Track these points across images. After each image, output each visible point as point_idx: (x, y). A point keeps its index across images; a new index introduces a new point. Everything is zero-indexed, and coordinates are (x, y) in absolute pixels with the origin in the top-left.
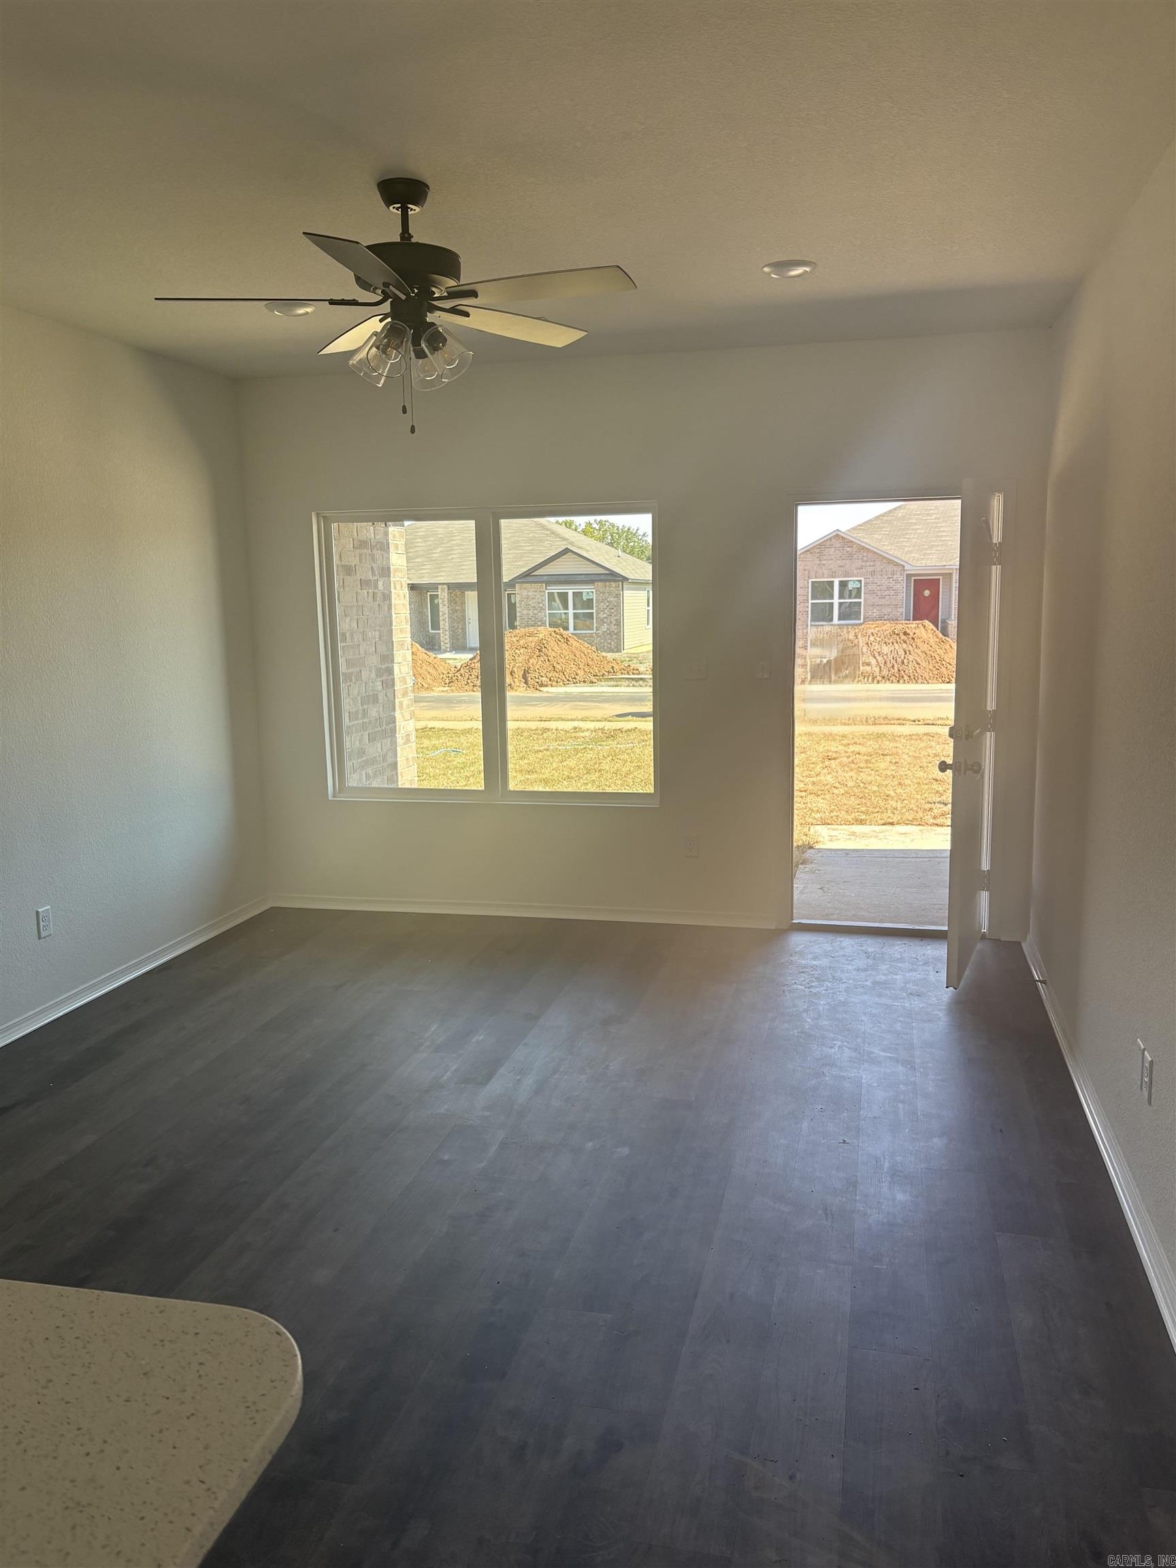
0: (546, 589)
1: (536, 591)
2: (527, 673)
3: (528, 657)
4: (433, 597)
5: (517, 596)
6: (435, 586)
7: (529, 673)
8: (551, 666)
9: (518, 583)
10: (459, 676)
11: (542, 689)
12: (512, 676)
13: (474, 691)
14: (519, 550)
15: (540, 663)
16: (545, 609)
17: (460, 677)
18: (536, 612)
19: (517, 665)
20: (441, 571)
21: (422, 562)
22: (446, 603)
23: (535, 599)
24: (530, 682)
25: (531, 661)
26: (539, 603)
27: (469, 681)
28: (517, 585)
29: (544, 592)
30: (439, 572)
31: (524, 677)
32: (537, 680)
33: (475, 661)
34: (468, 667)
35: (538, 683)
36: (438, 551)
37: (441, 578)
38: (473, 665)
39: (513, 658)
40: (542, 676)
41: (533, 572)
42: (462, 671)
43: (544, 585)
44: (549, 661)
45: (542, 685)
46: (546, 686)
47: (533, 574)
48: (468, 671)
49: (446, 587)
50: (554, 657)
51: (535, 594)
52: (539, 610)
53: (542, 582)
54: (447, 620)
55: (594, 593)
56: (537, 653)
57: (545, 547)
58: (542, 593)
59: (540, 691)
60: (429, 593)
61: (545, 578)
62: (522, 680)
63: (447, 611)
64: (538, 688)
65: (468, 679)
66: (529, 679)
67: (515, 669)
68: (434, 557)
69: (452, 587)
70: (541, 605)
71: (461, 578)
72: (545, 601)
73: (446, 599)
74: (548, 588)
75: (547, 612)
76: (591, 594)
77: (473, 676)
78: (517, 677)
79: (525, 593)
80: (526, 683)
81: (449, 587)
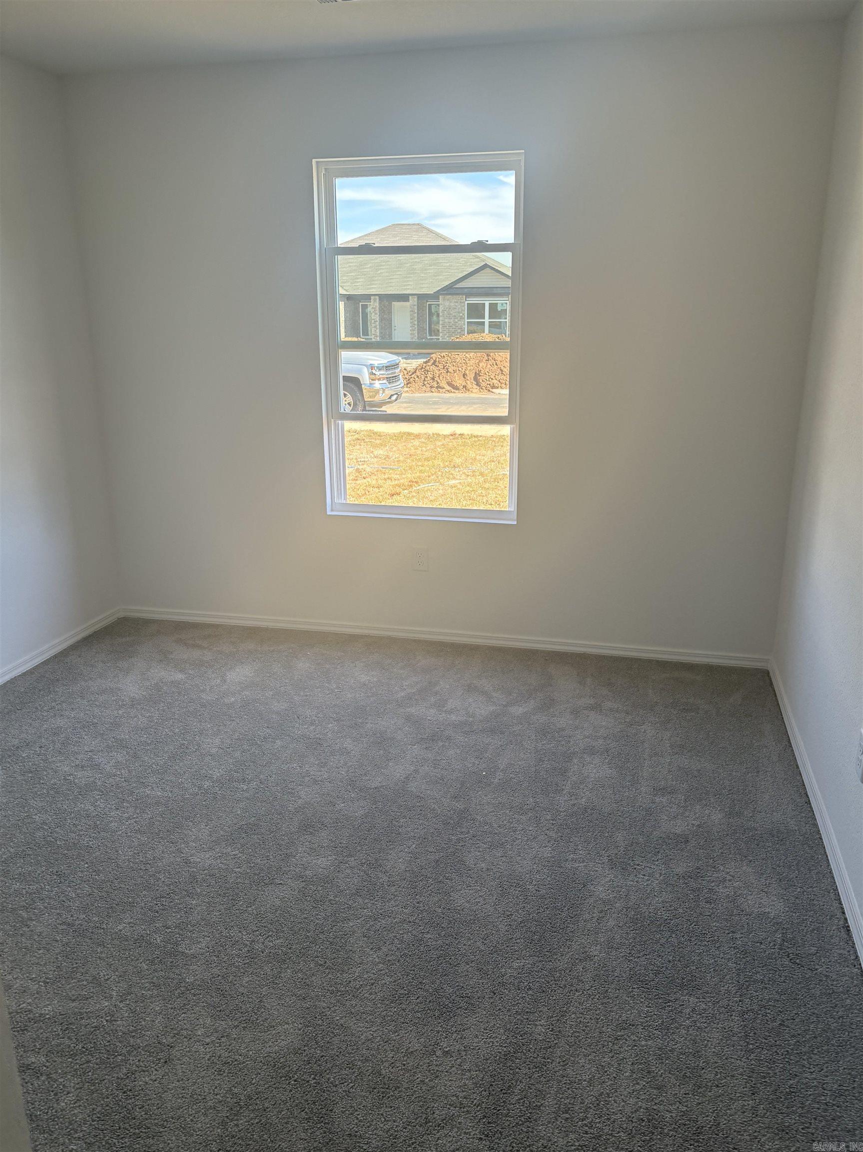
0: (466, 300)
1: (457, 302)
2: (478, 376)
3: (478, 361)
4: (365, 307)
5: (441, 306)
6: (368, 297)
7: (480, 376)
8: (499, 370)
9: (442, 294)
10: (416, 377)
11: (494, 390)
12: (465, 378)
13: (432, 392)
14: (438, 266)
15: (489, 366)
16: (464, 318)
17: (417, 379)
18: (456, 320)
19: (469, 368)
20: (373, 284)
21: (356, 275)
22: (377, 312)
23: (455, 309)
24: (483, 384)
25: (481, 364)
26: (459, 312)
27: (426, 383)
28: (440, 296)
29: (465, 303)
30: (371, 284)
31: (475, 379)
32: (488, 383)
33: (429, 364)
34: (423, 370)
35: (490, 384)
36: (369, 266)
37: (374, 290)
38: (428, 368)
39: (464, 362)
40: (492, 379)
41: (456, 284)
42: (418, 373)
43: (464, 296)
44: (496, 364)
45: (494, 387)
46: (497, 388)
47: (455, 286)
48: (423, 373)
49: (377, 297)
50: (501, 361)
51: (456, 304)
52: (459, 319)
53: (462, 294)
54: (378, 327)
55: (508, 304)
56: (486, 358)
57: (461, 263)
58: (462, 304)
59: (492, 392)
60: (361, 303)
61: (466, 290)
62: (473, 382)
63: (378, 319)
64: (490, 389)
65: (425, 380)
66: (481, 381)
67: (467, 372)
68: (365, 272)
69: (382, 297)
70: (461, 315)
71: (391, 290)
72: (464, 311)
73: (378, 308)
74: (467, 299)
75: (466, 320)
76: (505, 305)
77: (428, 377)
78: (469, 379)
79: (447, 303)
80: (478, 384)
81: (380, 297)
